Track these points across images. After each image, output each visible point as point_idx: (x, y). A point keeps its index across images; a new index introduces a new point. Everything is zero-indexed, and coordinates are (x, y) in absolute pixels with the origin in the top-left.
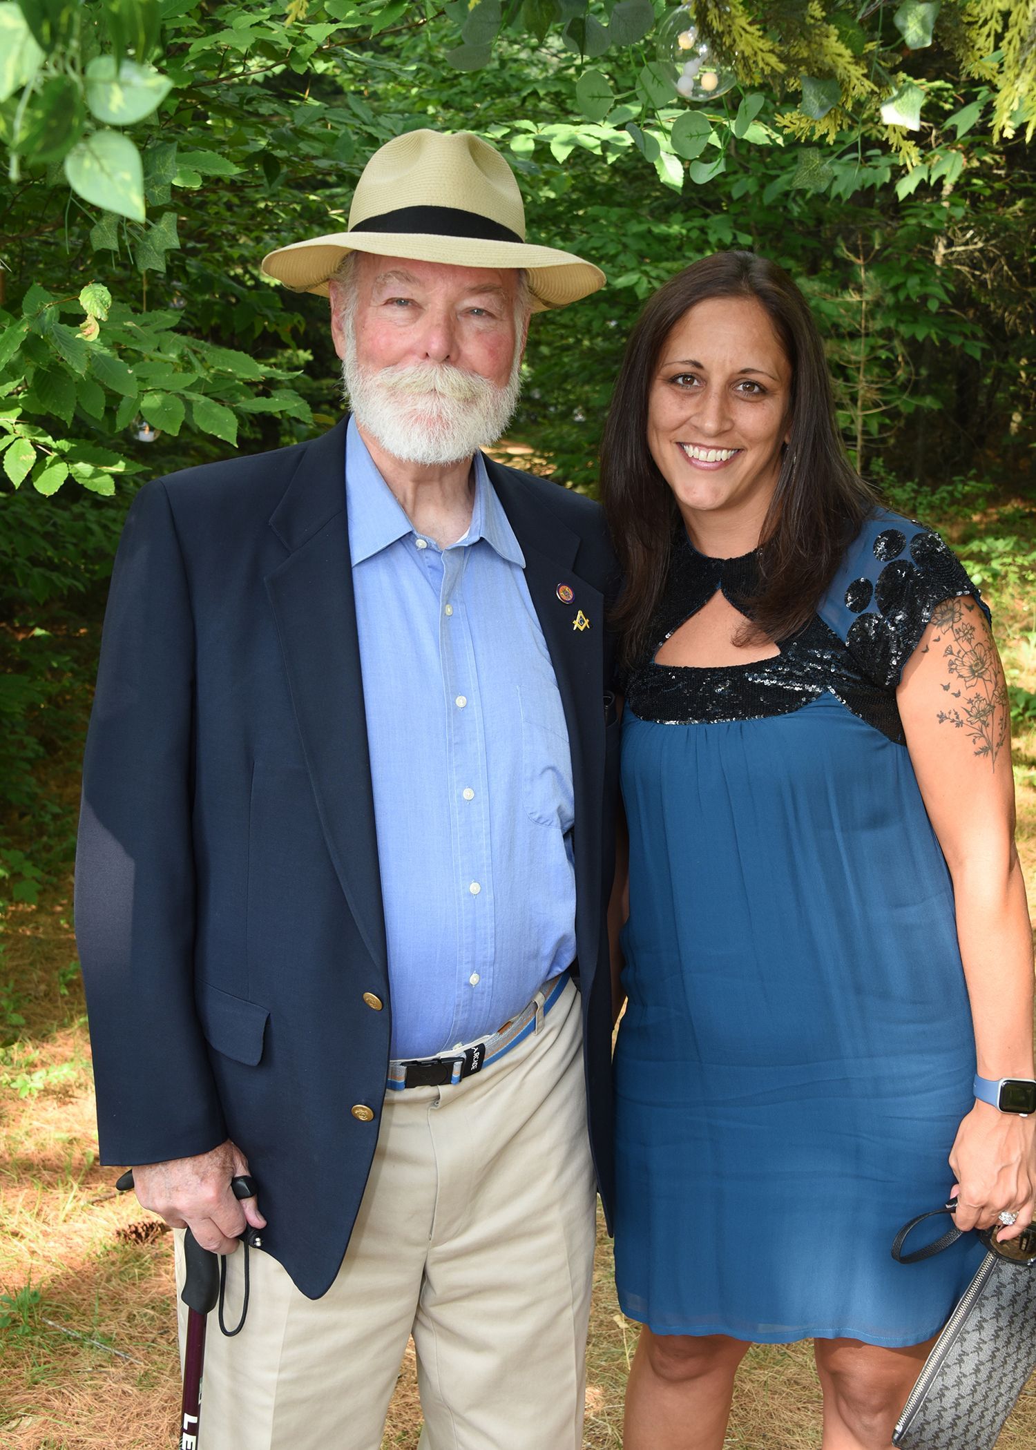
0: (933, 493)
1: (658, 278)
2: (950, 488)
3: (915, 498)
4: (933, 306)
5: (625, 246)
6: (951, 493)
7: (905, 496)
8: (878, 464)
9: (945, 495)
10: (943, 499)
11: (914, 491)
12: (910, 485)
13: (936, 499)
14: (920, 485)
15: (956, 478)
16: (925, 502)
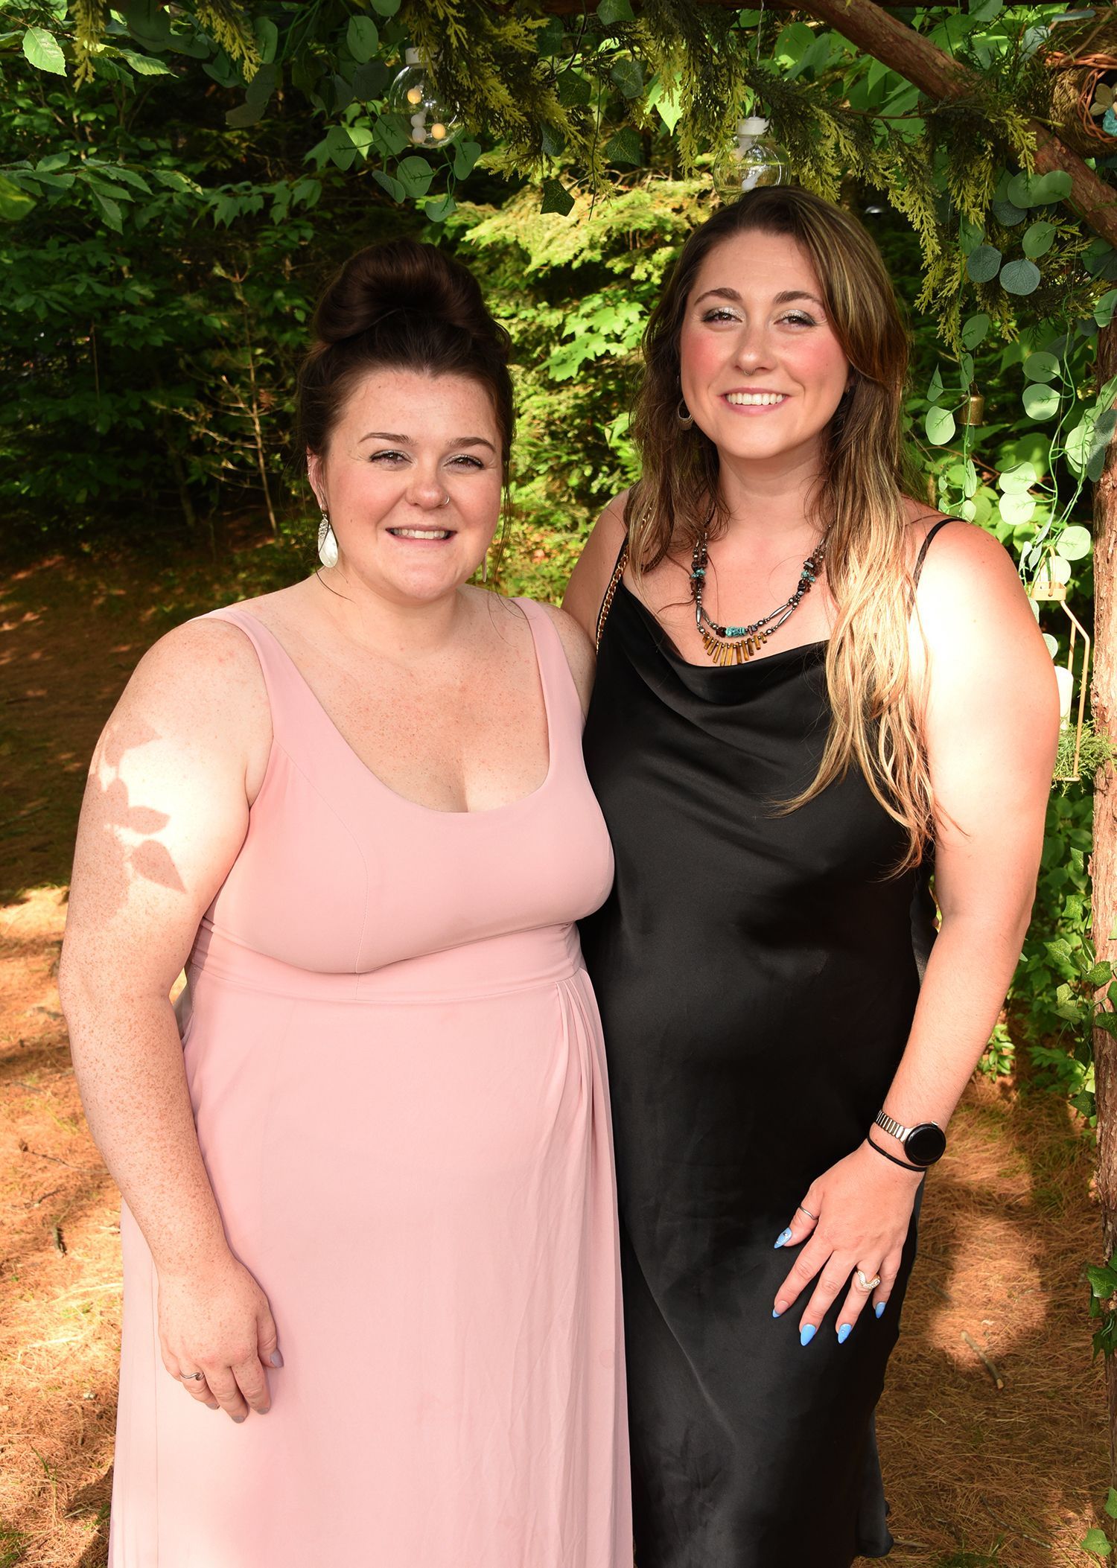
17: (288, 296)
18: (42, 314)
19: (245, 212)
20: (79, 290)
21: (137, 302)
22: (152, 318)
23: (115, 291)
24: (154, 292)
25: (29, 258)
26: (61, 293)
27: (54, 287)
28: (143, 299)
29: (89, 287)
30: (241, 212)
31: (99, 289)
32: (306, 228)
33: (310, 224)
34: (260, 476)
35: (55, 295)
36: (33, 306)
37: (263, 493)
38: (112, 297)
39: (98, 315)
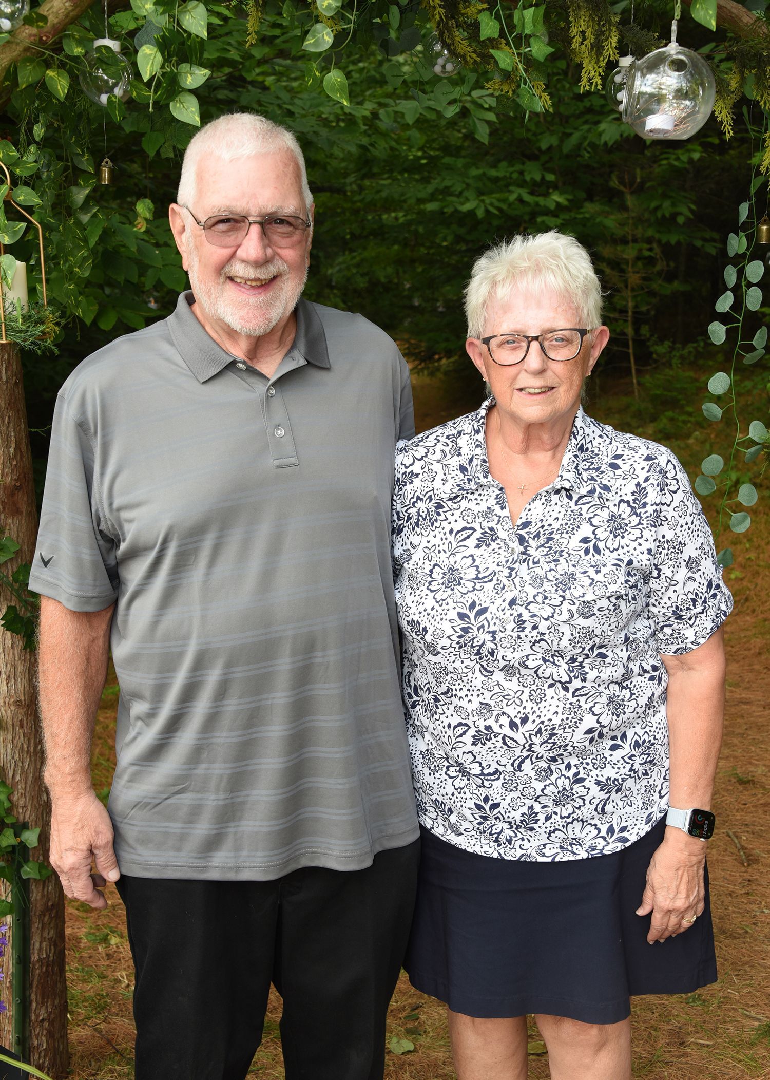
0: (683, 349)
1: (492, 204)
2: (695, 345)
3: (670, 352)
4: (681, 220)
5: (468, 185)
6: (695, 348)
7: (664, 351)
8: (645, 330)
9: (691, 349)
10: (690, 353)
11: (670, 347)
12: (667, 343)
13: (685, 352)
14: (674, 343)
15: (699, 338)
16: (678, 354)
17: (674, 205)
18: (480, 213)
19: (625, 135)
20: (512, 197)
21: (552, 206)
22: (563, 220)
23: (541, 201)
24: (568, 200)
25: (484, 174)
26: (499, 200)
27: (494, 195)
28: (558, 204)
29: (520, 195)
30: (621, 135)
31: (527, 198)
32: (694, 151)
33: (699, 148)
34: (628, 340)
35: (494, 201)
36: (475, 208)
37: (628, 354)
38: (537, 204)
39: (526, 218)
